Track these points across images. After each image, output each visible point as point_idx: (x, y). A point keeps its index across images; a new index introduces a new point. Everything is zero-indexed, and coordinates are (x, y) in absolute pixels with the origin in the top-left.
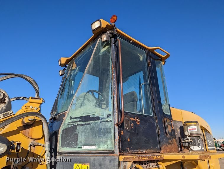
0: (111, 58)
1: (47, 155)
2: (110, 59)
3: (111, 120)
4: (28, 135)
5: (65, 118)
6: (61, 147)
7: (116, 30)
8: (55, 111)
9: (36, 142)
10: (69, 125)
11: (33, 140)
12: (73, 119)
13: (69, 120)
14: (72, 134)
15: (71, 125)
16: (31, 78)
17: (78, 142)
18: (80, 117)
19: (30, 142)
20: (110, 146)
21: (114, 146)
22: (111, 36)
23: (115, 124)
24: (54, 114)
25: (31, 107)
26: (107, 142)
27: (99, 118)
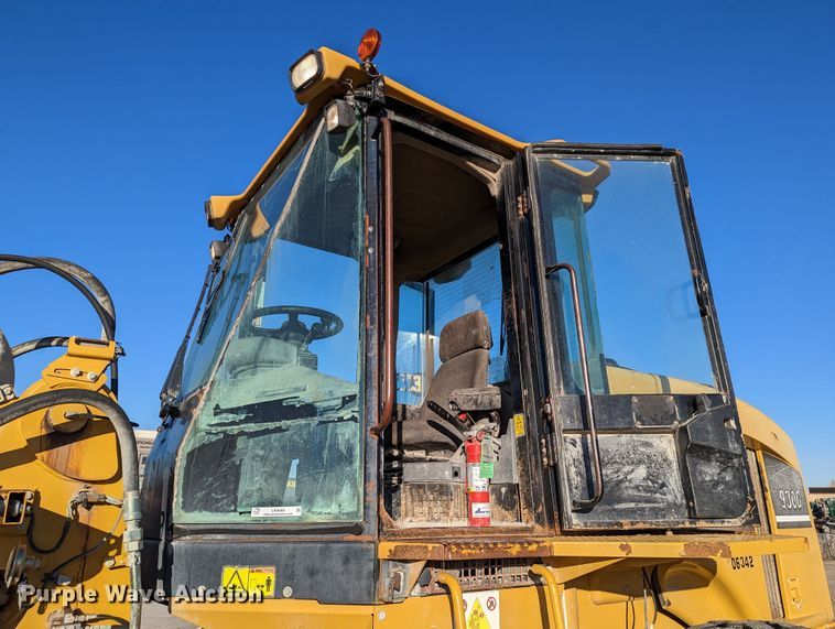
0: (363, 190)
1: (131, 536)
2: (360, 194)
3: (356, 415)
4: (67, 467)
5: (196, 412)
6: (182, 512)
7: (381, 84)
8: (174, 388)
9: (94, 492)
10: (210, 433)
11: (83, 485)
12: (224, 415)
13: (209, 416)
14: (219, 465)
15: (217, 434)
16: (85, 270)
17: (240, 495)
18: (249, 408)
19: (74, 491)
20: (349, 507)
21: (362, 507)
22: (365, 110)
23: (369, 428)
24: (171, 396)
25: (73, 373)
26: (338, 492)
27: (315, 408)
